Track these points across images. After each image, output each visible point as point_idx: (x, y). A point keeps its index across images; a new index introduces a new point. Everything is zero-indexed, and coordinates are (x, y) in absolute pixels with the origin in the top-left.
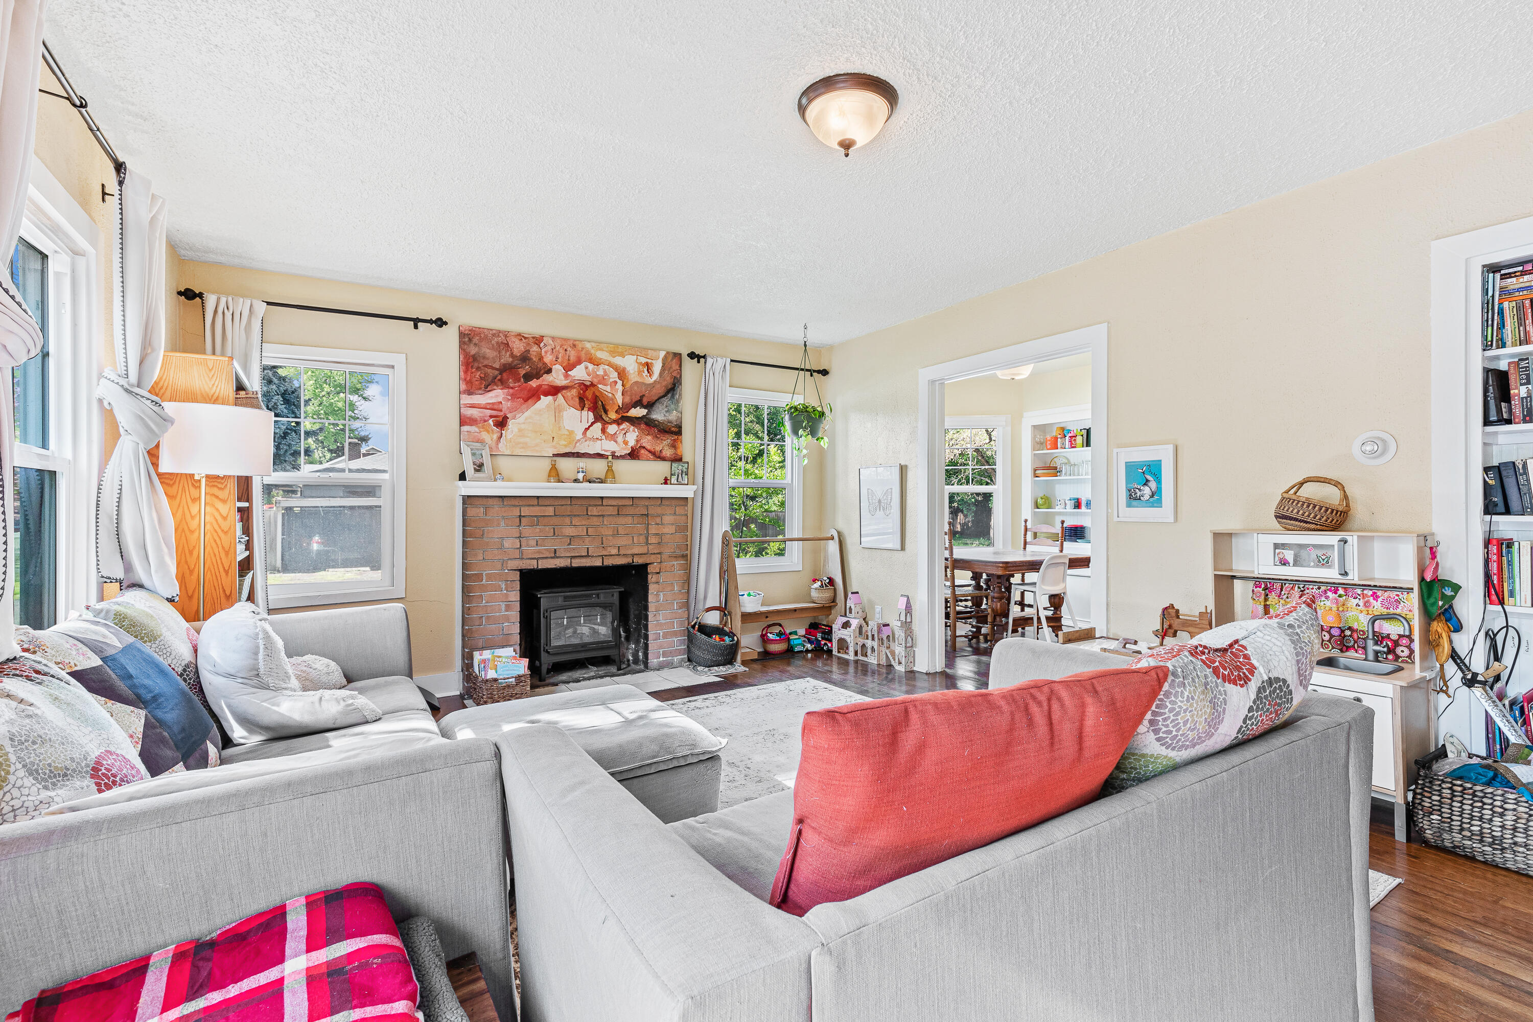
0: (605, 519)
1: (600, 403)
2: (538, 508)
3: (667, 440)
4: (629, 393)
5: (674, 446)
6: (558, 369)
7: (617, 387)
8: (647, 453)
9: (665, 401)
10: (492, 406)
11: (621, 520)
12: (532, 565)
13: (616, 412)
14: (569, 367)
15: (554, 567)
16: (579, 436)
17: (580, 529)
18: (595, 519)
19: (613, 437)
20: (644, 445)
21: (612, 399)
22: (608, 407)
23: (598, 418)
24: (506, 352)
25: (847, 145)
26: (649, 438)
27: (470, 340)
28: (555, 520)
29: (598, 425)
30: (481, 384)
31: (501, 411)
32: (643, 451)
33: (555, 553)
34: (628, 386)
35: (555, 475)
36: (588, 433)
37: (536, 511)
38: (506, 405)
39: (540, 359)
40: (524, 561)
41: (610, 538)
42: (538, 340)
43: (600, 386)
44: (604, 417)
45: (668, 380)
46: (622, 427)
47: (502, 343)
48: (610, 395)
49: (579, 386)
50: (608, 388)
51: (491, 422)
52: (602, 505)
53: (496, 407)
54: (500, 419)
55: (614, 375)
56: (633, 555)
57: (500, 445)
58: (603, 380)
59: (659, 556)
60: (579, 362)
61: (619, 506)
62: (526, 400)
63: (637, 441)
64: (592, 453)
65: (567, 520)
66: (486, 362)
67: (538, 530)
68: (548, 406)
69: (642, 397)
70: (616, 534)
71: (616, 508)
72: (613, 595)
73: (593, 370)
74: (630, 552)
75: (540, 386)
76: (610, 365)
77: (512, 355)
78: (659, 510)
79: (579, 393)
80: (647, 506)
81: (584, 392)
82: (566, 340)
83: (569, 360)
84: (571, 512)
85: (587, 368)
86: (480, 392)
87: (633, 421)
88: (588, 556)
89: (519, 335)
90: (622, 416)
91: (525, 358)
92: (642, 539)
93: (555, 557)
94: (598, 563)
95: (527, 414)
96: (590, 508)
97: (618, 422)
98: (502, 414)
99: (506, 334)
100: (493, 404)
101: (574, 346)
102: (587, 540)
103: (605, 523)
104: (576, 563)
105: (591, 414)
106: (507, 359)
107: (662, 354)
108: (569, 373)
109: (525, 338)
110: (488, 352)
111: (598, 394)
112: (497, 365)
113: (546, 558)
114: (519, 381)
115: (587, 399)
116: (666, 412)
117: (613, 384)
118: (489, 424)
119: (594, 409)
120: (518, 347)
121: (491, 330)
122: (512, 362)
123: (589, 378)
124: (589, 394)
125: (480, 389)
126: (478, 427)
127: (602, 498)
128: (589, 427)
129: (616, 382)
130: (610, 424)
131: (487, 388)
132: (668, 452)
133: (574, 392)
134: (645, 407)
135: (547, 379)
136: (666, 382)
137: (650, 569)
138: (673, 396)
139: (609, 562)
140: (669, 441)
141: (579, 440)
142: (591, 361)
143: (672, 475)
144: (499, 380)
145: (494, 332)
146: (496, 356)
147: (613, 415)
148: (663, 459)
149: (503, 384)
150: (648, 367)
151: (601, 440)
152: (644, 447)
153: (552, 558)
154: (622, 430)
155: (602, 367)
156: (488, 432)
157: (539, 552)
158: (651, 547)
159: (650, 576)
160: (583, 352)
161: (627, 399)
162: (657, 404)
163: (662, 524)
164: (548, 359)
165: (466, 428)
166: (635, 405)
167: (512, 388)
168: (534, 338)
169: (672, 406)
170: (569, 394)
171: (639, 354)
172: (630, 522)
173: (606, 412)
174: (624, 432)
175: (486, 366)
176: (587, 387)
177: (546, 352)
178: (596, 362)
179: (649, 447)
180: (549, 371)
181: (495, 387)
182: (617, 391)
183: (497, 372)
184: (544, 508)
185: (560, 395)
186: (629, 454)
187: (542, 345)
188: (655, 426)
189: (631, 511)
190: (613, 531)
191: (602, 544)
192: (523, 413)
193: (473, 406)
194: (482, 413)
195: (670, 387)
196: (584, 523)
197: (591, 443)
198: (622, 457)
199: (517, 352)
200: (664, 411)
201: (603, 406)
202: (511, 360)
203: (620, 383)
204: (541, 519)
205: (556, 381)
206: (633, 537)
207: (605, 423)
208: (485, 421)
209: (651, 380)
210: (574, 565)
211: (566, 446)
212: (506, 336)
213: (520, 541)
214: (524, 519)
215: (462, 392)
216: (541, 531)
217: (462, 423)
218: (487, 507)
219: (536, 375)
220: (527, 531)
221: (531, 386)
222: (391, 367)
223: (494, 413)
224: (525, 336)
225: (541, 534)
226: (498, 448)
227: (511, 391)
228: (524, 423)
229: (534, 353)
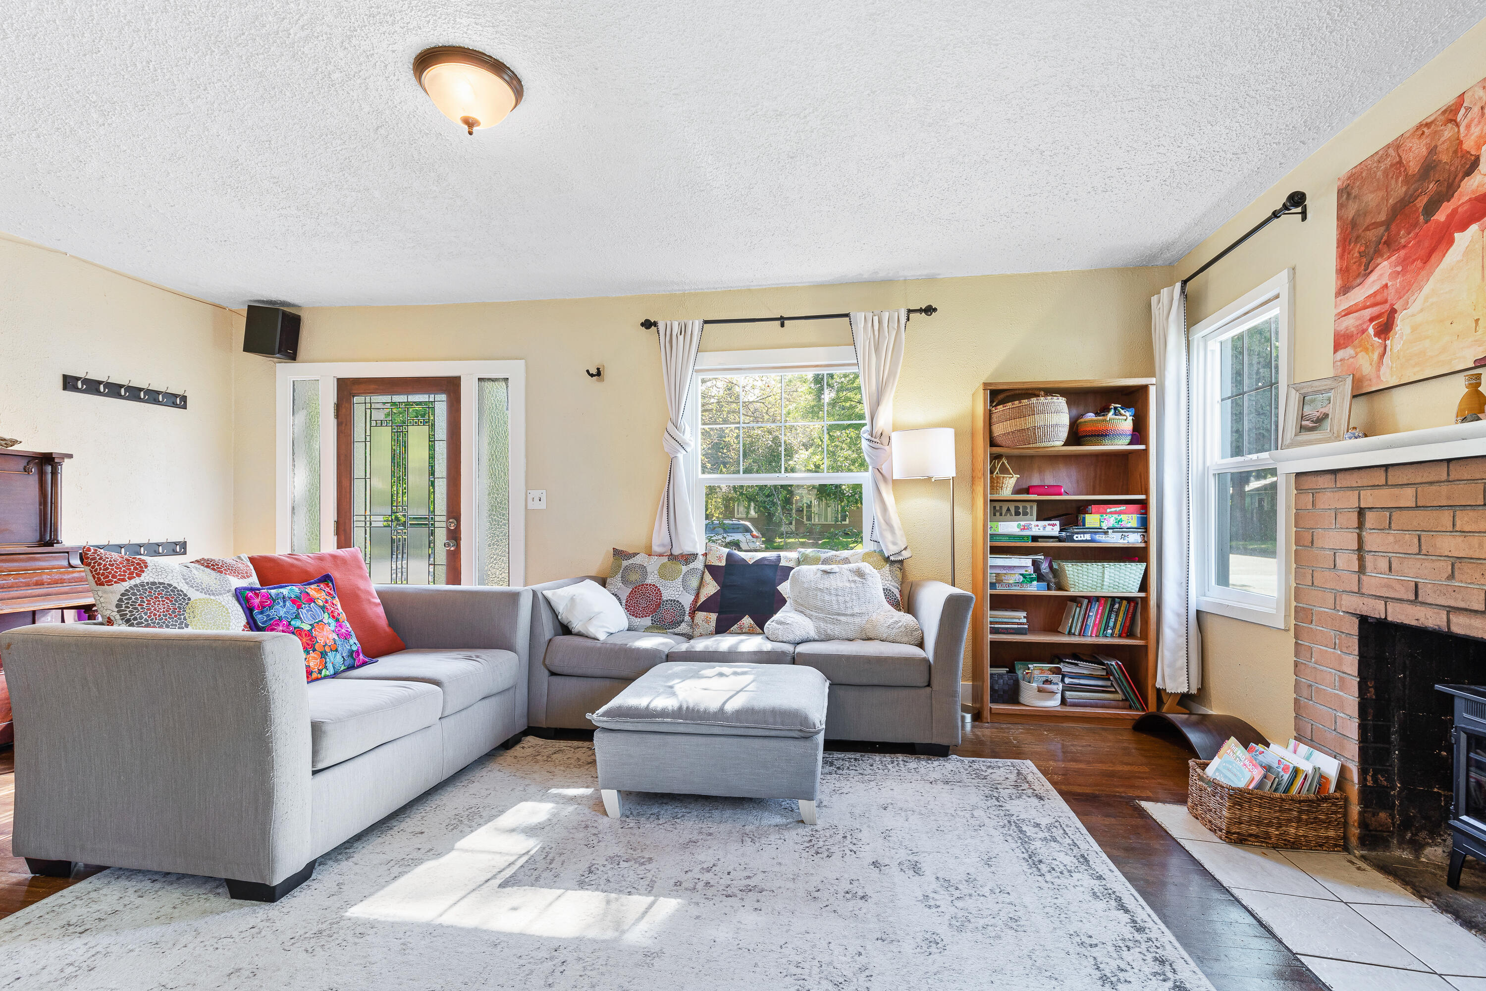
2: (1385, 492)
10: (1374, 300)
12: (1376, 610)
15: (1414, 623)
17: (1475, 541)
24: (1397, 181)
25: (470, 123)
27: (1349, 194)
28: (1421, 519)
30: (1360, 265)
31: (1386, 301)
33: (1418, 593)
35: (1477, 408)
37: (1385, 498)
38: (1395, 285)
39: (1456, 152)
40: (1366, 601)
42: (1454, 111)
47: (1393, 165)
51: (1371, 331)
53: (1379, 298)
54: (1385, 318)
57: (1383, 369)
62: (1426, 259)
65: (1446, 516)
66: (1368, 220)
67: (1391, 539)
68: (1468, 252)
75: (1455, 211)
77: (1406, 181)
84: (1448, 498)
86: (1358, 281)
88: (1483, 612)
89: (1420, 126)
91: (1429, 167)
93: (1416, 600)
95: (1427, 288)
98: (1387, 307)
99: (1400, 141)
100: (1375, 294)
104: (1461, 625)
106: (1399, 190)
109: (1428, 125)
110: (1371, 198)
112: (1382, 217)
113: (1400, 600)
114: (1416, 225)
118: (1369, 336)
120: (1416, 153)
121: (1377, 153)
122: (1406, 193)
125: (1358, 275)
126: (1354, 346)
131: (1368, 270)
135: (1471, 187)
144: (1385, 243)
145: (1380, 153)
146: (1383, 198)
149: (1388, 244)
153: (1412, 602)
156: (1366, 350)
157: (1391, 586)
164: (1469, 139)
165: (1341, 354)
167: (1404, 247)
168: (1444, 112)
175: (1367, 229)
177: (1468, 127)
180: (1473, 166)
181: (1379, 260)
183: (1383, 229)
184: (1396, 491)
187: (1462, 113)
192: (1421, 289)
193: (1348, 312)
194: (1359, 319)
196: (1482, 526)
199: (1414, 167)
202: (1404, 189)
204: (1396, 515)
208: (1364, 331)
210: (1456, 629)
212: (1399, 147)
213: (1361, 560)
214: (1370, 516)
215: (1338, 294)
216: (1396, 542)
217: (1337, 347)
218: (1315, 492)
219: (1448, 190)
220: (1372, 540)
221: (1437, 222)
222: (1277, 297)
223: (1375, 311)
224: (1429, 120)
225: (1397, 548)
226: (1379, 377)
227: (1402, 253)
228: (1422, 310)
229: (1445, 146)
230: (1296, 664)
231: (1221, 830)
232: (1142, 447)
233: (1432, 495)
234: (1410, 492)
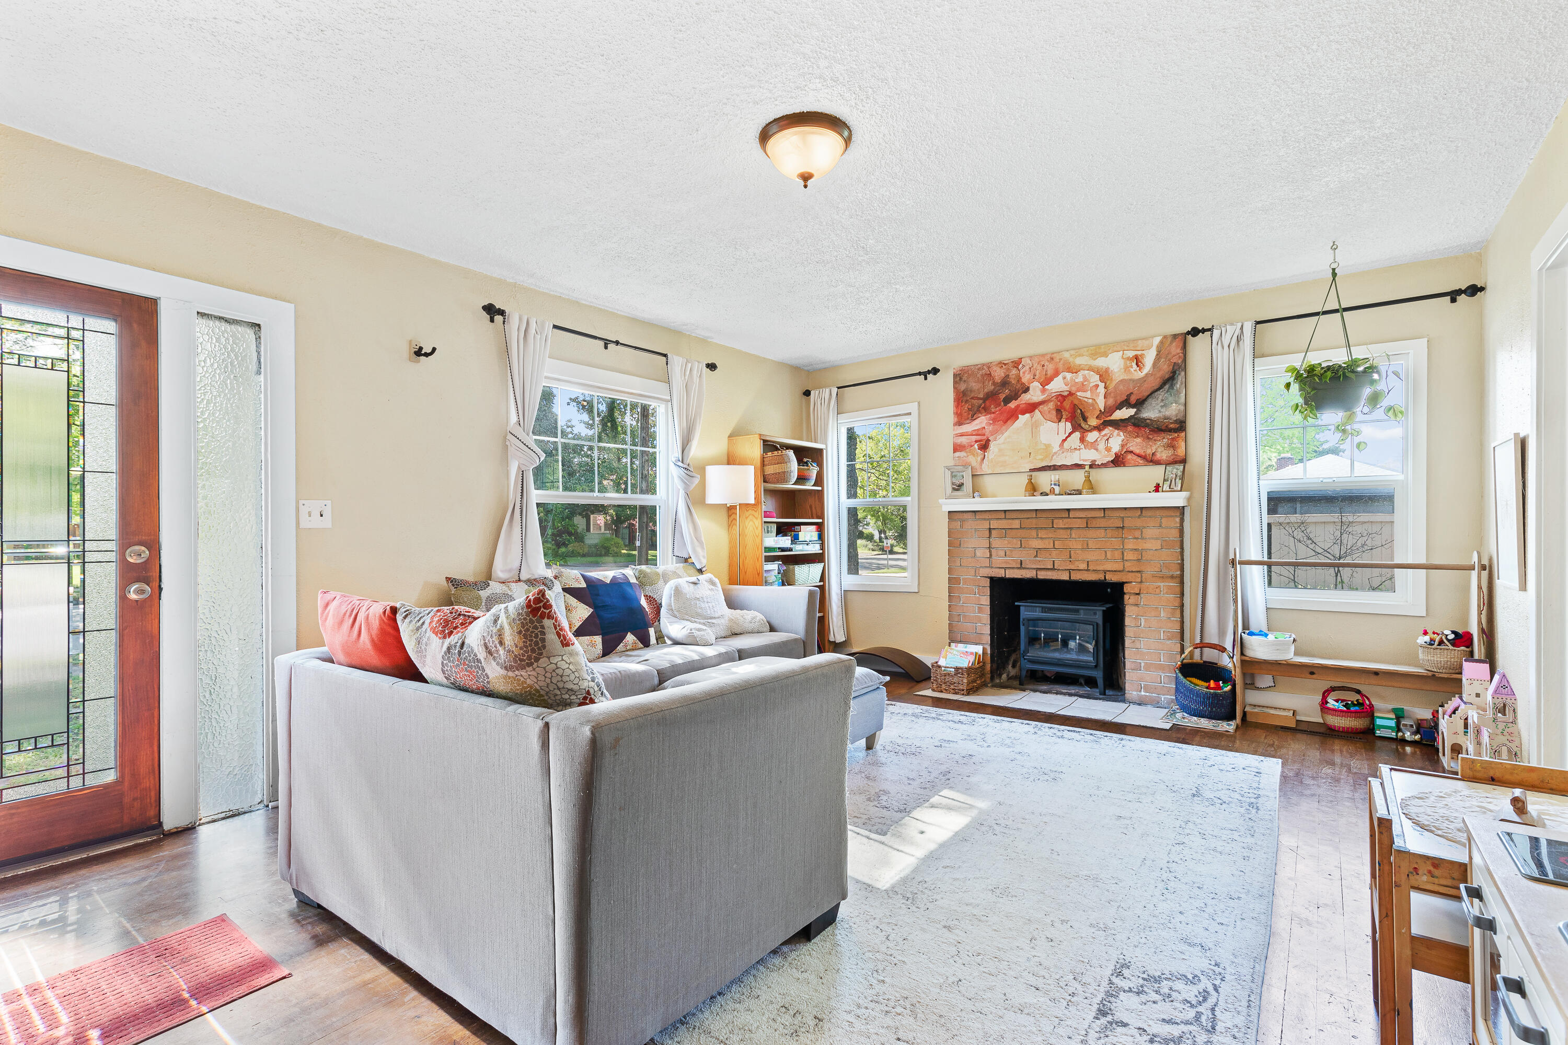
0: (1073, 532)
1: (1079, 411)
2: (1005, 521)
3: (1165, 439)
4: (1112, 395)
5: (1172, 446)
6: (1035, 386)
7: (1098, 391)
8: (1135, 457)
9: (1161, 394)
10: (977, 433)
11: (1091, 533)
12: (1000, 573)
13: (1097, 417)
14: (1046, 381)
15: (1020, 577)
16: (1056, 448)
17: (1047, 541)
18: (1062, 531)
19: (1094, 445)
20: (1131, 449)
21: (1092, 405)
22: (1087, 414)
23: (1076, 427)
24: (989, 381)
25: (806, 178)
26: (1139, 440)
27: (961, 379)
28: (1021, 533)
29: (1077, 435)
30: (969, 414)
31: (984, 435)
32: (1129, 456)
33: (1021, 564)
34: (1111, 386)
35: (1032, 489)
36: (1066, 444)
37: (1004, 524)
38: (989, 429)
39: (1018, 381)
40: (994, 570)
41: (1079, 552)
42: (1017, 363)
43: (1078, 394)
44: (1083, 425)
45: (1166, 369)
46: (1103, 433)
47: (986, 374)
48: (1090, 401)
49: (1057, 398)
50: (1088, 394)
51: (976, 446)
52: (1069, 517)
53: (980, 432)
54: (984, 442)
55: (1095, 379)
56: (1105, 572)
57: (983, 466)
58: (1082, 387)
59: (1139, 575)
60: (1056, 374)
61: (1087, 519)
62: (1005, 422)
63: (1123, 446)
64: (1069, 464)
65: (1034, 533)
66: (972, 395)
67: (1006, 542)
68: (1025, 424)
69: (1129, 396)
70: (1086, 548)
71: (1085, 521)
72: (1095, 614)
73: (1071, 379)
74: (1101, 568)
75: (1018, 406)
76: (1091, 369)
77: (994, 383)
78: (1138, 523)
79: (1056, 405)
80: (1123, 518)
81: (1062, 403)
82: (1043, 355)
83: (1046, 375)
84: (1036, 524)
85: (1064, 378)
86: (968, 421)
87: (1118, 424)
88: (1053, 569)
89: (1000, 363)
90: (1105, 421)
91: (1005, 383)
92: (1117, 554)
93: (1021, 568)
94: (1065, 577)
95: (1006, 434)
96: (1055, 521)
97: (1099, 428)
98: (985, 437)
99: (989, 365)
100: (978, 430)
101: (1052, 359)
102: (1054, 553)
103: (1073, 536)
104: (1042, 575)
105: (1069, 425)
106: (990, 387)
107: (1157, 340)
108: (1046, 387)
109: (1005, 364)
110: (974, 385)
111: (1076, 402)
112: (981, 396)
113: (1013, 568)
114: (1000, 405)
115: (1065, 410)
116: (1162, 407)
117: (1094, 388)
118: (975, 448)
119: (1072, 419)
120: (999, 374)
121: (977, 365)
122: (994, 389)
123: (1067, 388)
124: (1067, 404)
125: (968, 419)
126: (966, 452)
127: (1069, 510)
128: (1067, 438)
129: (1097, 386)
130: (1090, 431)
131: (973, 418)
132: (1163, 454)
133: (1051, 405)
134: (1133, 406)
135: (1026, 398)
136: (1161, 373)
137: (1126, 588)
138: (1172, 387)
139: (1076, 577)
140: (1165, 440)
141: (1055, 453)
142: (1069, 370)
143: (1164, 480)
144: (983, 408)
145: (979, 365)
146: (981, 387)
147: (1093, 422)
148: (1158, 463)
149: (986, 410)
150: (1138, 360)
151: (1080, 449)
152: (1132, 452)
153: (1018, 568)
154: (1104, 436)
155: (1081, 374)
156: (974, 455)
157: (1006, 562)
158: (1127, 564)
159: (1126, 597)
160: (1062, 362)
161: (1111, 402)
162: (1150, 400)
163: (1142, 538)
164: (1025, 379)
165: (957, 454)
166: (1119, 407)
167: (993, 413)
168: (1012, 362)
169: (1171, 399)
170: (1046, 408)
171: (1126, 348)
172: (1102, 536)
173: (1085, 419)
174: (1106, 438)
175: (972, 398)
176: (1064, 397)
177: (1024, 373)
178: (1073, 370)
179: (1137, 451)
180: (1027, 390)
181: (980, 415)
182: (1098, 395)
183: (981, 401)
184: (1010, 521)
185: (1037, 411)
186: (1112, 461)
187: (1020, 366)
188: (1147, 426)
189: (1103, 523)
190: (1082, 545)
191: (1070, 557)
192: (1003, 434)
193: (962, 435)
194: (968, 439)
195: (1167, 376)
196: (1050, 536)
197: (1069, 454)
198: (1104, 465)
199: (998, 379)
200: (1158, 407)
201: (1082, 414)
202: (993, 387)
203: (1102, 385)
204: (1009, 532)
205: (1033, 398)
206: (1106, 552)
207: (1084, 432)
208: (972, 446)
209: (1141, 375)
210: (1040, 577)
211: (1042, 460)
212: (989, 367)
213: (990, 552)
214: (993, 532)
215: (955, 425)
216: (1009, 543)
217: (955, 450)
218: (963, 521)
219: (1015, 396)
220: (996, 543)
221: (1010, 407)
222: (910, 414)
223: (978, 438)
224: (1005, 362)
225: (1009, 546)
226: (981, 468)
227: (993, 415)
228: (1004, 443)
229: (1013, 376)
230: (950, 606)
231: (963, 690)
232: (820, 488)
233: (1027, 523)
234: (1018, 522)
